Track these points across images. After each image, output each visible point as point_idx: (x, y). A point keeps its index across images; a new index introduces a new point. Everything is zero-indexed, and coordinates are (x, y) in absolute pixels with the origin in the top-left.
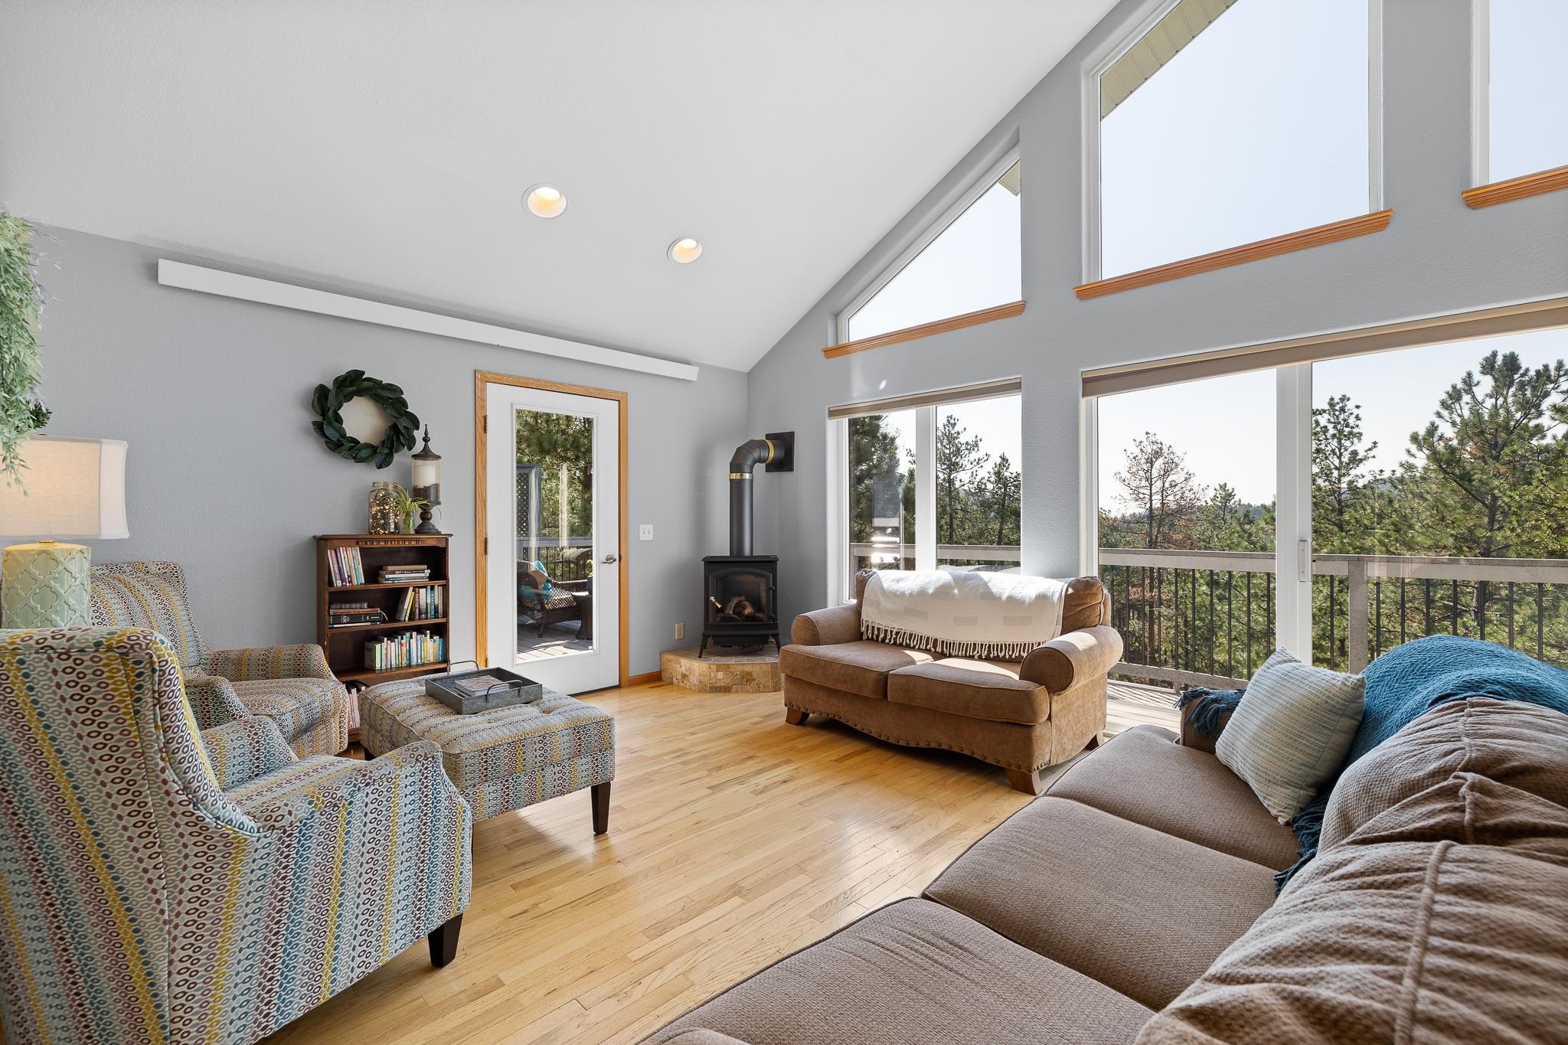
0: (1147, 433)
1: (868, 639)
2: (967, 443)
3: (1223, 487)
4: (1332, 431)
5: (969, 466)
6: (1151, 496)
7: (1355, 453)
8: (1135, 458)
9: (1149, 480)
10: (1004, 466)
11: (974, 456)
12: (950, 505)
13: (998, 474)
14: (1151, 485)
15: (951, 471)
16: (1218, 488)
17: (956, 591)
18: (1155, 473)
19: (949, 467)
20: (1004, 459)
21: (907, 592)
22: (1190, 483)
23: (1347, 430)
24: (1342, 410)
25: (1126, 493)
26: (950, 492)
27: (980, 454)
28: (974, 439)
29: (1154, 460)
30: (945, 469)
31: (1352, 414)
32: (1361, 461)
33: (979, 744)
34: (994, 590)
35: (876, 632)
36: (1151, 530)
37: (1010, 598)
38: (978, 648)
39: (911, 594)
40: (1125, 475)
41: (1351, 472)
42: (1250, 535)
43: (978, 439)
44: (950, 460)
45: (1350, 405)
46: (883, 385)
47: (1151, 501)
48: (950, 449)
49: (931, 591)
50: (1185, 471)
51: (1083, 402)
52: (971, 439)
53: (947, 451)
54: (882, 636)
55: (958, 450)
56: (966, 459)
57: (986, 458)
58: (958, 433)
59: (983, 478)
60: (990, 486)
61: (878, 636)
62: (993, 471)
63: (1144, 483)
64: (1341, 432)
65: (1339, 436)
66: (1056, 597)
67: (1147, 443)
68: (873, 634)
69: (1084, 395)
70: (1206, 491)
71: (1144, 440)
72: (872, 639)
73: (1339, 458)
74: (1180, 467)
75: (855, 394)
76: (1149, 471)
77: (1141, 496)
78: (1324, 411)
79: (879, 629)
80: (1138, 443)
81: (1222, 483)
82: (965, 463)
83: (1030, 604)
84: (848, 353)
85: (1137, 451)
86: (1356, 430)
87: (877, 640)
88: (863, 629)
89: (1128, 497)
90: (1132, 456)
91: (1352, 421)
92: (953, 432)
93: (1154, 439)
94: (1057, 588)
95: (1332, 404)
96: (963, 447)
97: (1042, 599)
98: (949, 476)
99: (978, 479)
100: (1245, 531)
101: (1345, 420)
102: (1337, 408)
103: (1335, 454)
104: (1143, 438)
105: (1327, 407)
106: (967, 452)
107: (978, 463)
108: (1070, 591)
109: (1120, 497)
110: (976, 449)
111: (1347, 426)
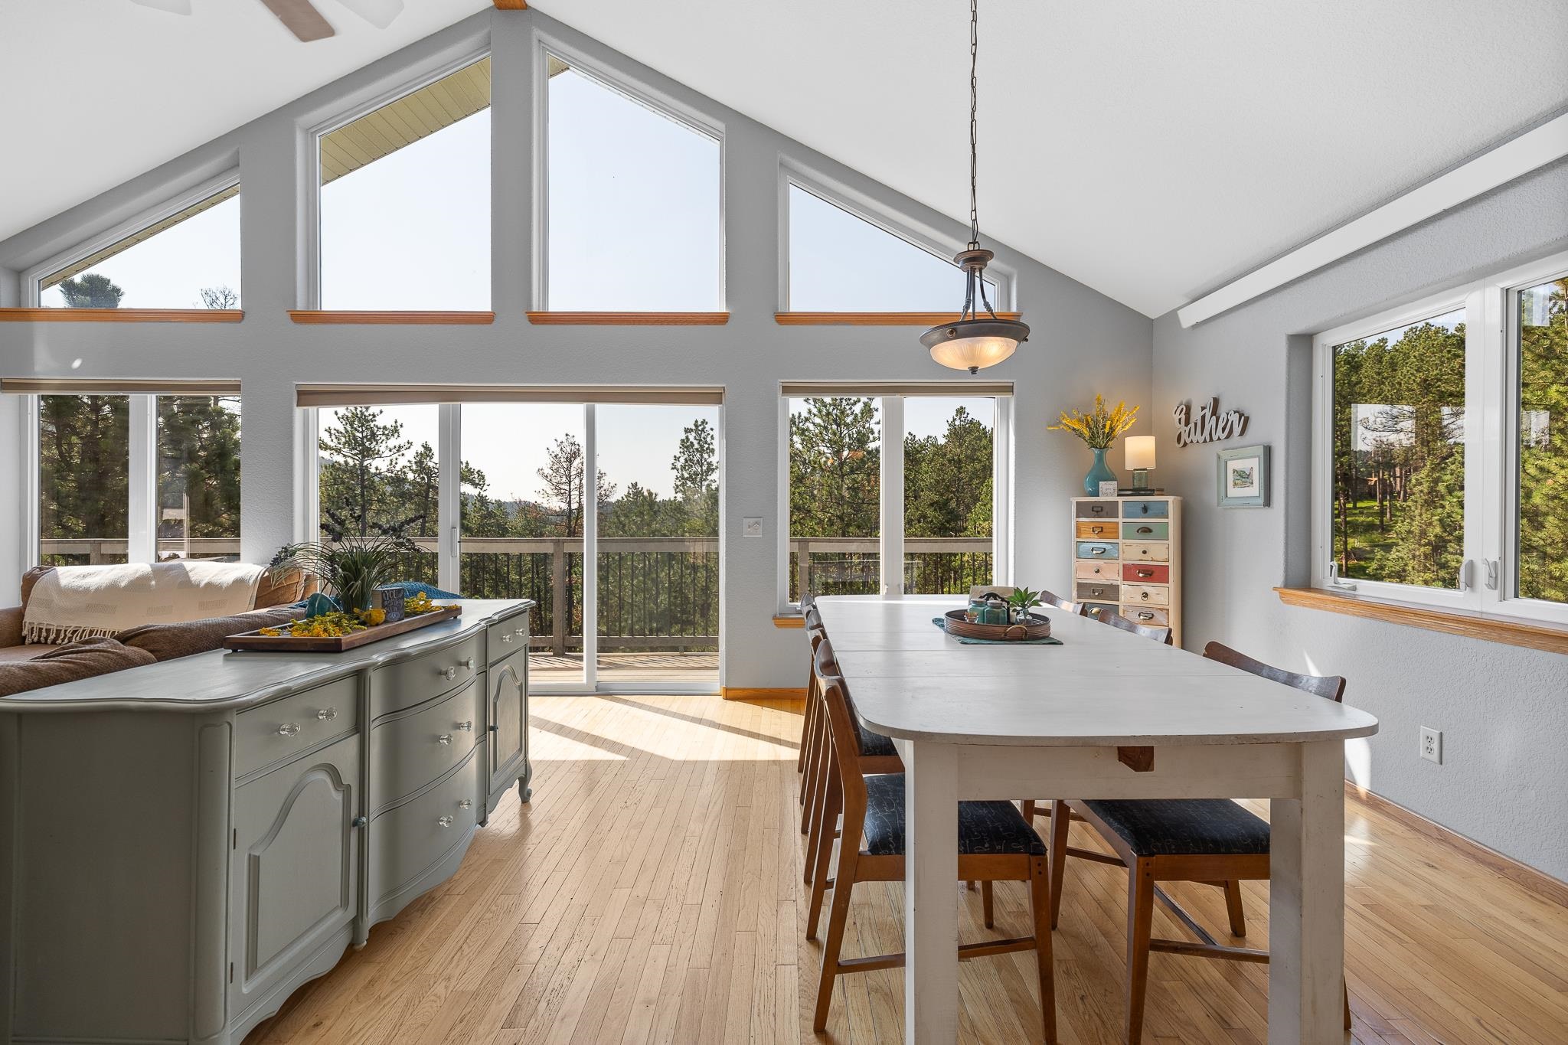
0: (567, 435)
1: (33, 643)
2: (385, 428)
4: (696, 446)
5: (387, 453)
6: (570, 492)
7: (710, 464)
8: (556, 456)
9: (569, 476)
10: (428, 456)
11: (393, 442)
12: (362, 495)
13: (420, 463)
14: (570, 482)
15: (364, 457)
16: (631, 487)
17: (153, 583)
18: (573, 473)
19: (361, 452)
20: (426, 448)
21: (93, 588)
23: (707, 446)
24: (703, 430)
25: (549, 488)
26: (363, 480)
27: (402, 441)
28: (394, 424)
29: (573, 459)
30: (356, 455)
31: (709, 434)
34: (193, 579)
35: (44, 634)
36: (570, 522)
39: (97, 590)
40: (548, 471)
41: (709, 477)
42: (624, 526)
43: (398, 424)
44: (363, 444)
45: (708, 427)
46: (77, 364)
47: (570, 495)
48: (362, 432)
49: (124, 584)
51: (298, 412)
52: (389, 424)
53: (360, 435)
54: (52, 637)
55: (373, 435)
56: (384, 444)
57: (407, 446)
58: (374, 416)
59: (404, 467)
60: (410, 476)
61: (46, 639)
62: (414, 460)
63: (564, 479)
64: (702, 446)
65: (701, 451)
66: (252, 580)
67: (567, 444)
68: (40, 637)
69: (298, 405)
70: (614, 489)
71: (564, 441)
72: (39, 642)
75: (38, 368)
76: (569, 469)
77: (563, 491)
78: (692, 430)
79: (48, 631)
80: (559, 443)
82: (382, 449)
83: (226, 588)
84: (29, 320)
85: (557, 451)
86: (711, 447)
87: (46, 643)
88: (25, 632)
89: (550, 492)
90: (553, 455)
91: (709, 439)
92: (367, 414)
93: (572, 441)
94: (255, 572)
95: (696, 425)
96: (380, 432)
97: (240, 583)
98: (361, 463)
99: (398, 468)
100: (620, 523)
101: (704, 438)
102: (700, 428)
104: (564, 439)
105: (694, 428)
106: (383, 437)
107: (398, 451)
108: (267, 574)
109: (543, 492)
110: (396, 435)
111: (706, 443)
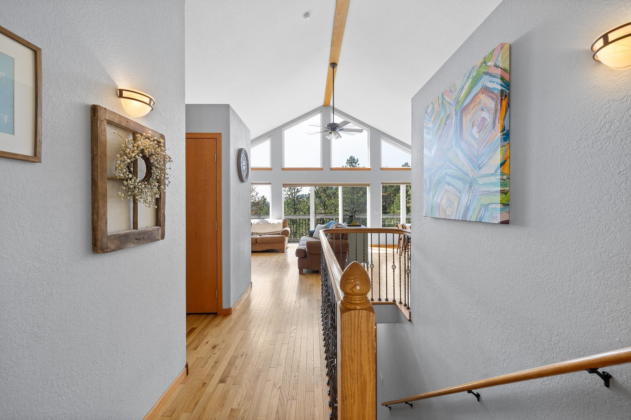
3: (263, 197)
17: (261, 223)
22: (257, 196)
32: (299, 191)
33: (275, 247)
34: (269, 222)
37: (273, 223)
38: (267, 233)
49: (256, 224)
50: (256, 192)
66: (281, 223)
73: (294, 190)
74: (255, 190)
81: (263, 196)
83: (277, 224)
94: (281, 221)
97: (279, 223)
103: (293, 189)
108: (283, 221)
